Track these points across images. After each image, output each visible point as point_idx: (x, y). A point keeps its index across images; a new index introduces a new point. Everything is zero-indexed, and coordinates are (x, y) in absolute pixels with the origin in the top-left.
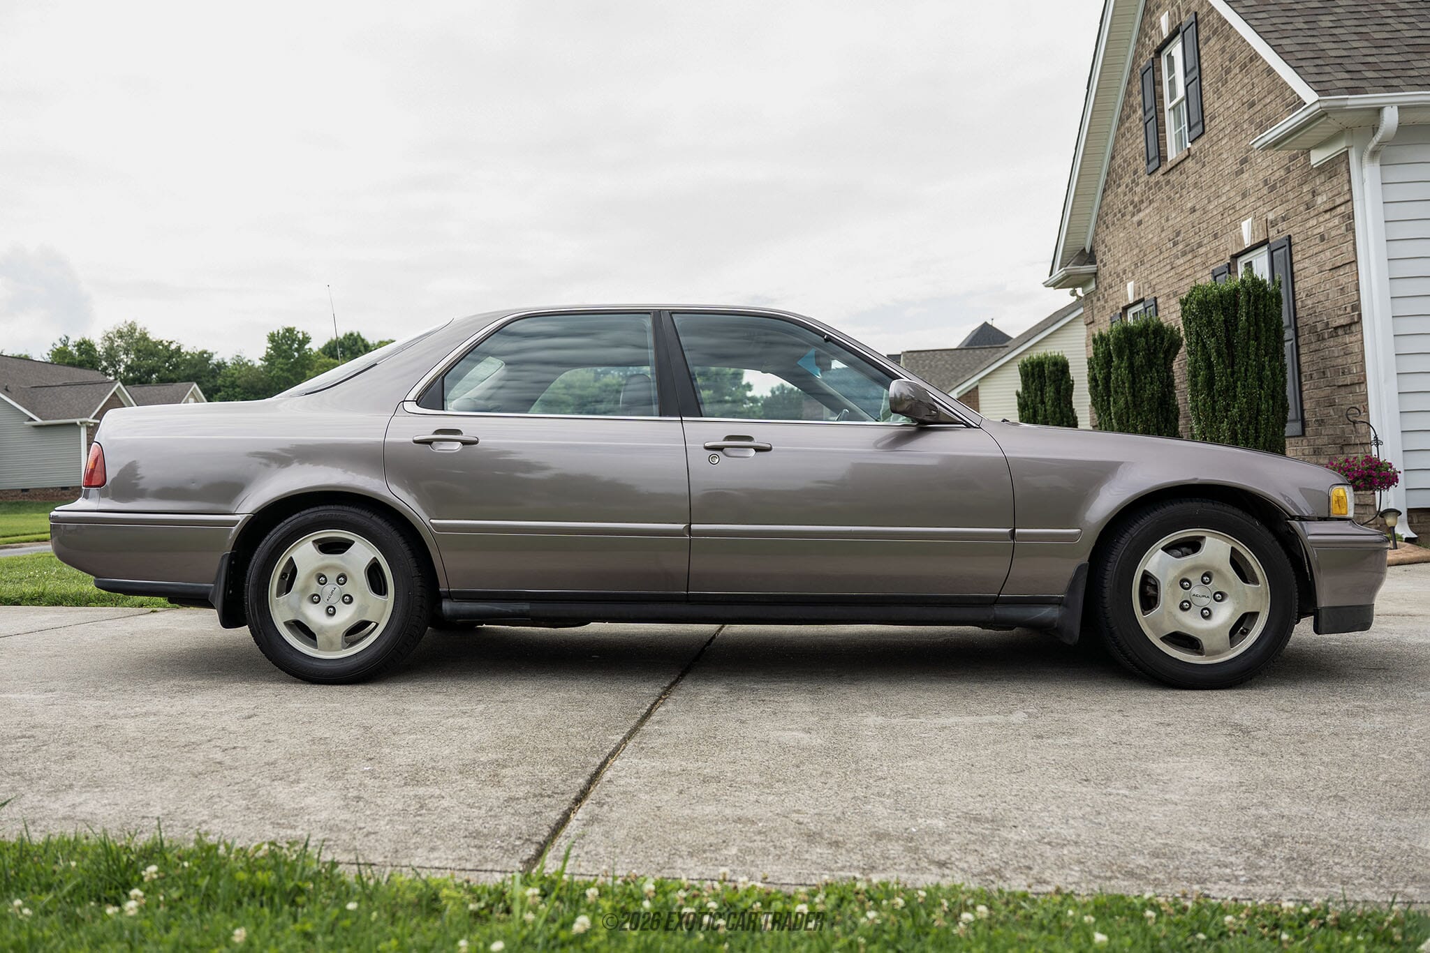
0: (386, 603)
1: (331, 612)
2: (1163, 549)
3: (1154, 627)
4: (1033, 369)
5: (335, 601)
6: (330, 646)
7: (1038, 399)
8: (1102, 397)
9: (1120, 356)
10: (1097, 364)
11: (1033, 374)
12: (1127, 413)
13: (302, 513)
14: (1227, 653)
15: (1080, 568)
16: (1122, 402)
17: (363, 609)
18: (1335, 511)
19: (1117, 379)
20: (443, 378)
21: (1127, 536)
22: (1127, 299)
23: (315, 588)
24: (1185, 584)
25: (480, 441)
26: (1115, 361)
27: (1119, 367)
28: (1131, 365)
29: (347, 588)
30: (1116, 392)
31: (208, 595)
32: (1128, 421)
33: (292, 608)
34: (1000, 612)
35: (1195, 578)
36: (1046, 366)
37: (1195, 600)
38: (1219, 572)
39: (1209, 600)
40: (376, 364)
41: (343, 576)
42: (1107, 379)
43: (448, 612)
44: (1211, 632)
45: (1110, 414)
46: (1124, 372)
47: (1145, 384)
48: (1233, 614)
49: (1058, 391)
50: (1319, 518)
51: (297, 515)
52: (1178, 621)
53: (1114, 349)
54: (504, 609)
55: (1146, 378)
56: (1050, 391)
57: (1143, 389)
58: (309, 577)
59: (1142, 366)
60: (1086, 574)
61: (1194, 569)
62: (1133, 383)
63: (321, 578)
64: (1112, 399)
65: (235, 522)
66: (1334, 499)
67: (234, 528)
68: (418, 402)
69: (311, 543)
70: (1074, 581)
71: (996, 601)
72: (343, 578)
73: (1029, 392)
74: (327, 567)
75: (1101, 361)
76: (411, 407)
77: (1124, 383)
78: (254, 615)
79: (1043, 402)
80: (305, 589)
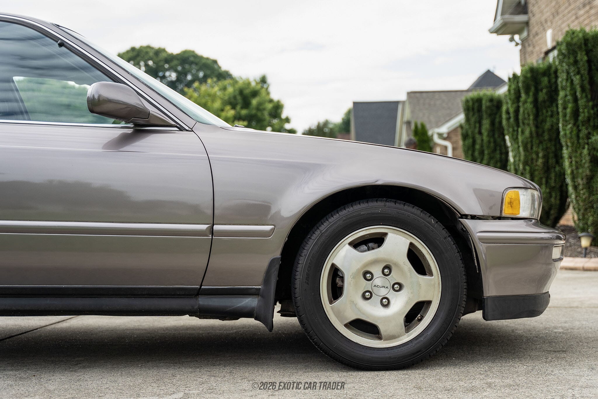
2: (350, 244)
3: (338, 314)
4: (473, 104)
7: (477, 130)
8: (513, 128)
9: (527, 93)
10: (510, 99)
11: (473, 109)
12: (532, 142)
14: (401, 338)
15: (273, 262)
16: (527, 132)
18: (507, 211)
19: (524, 112)
21: (318, 233)
22: (546, 45)
24: (368, 275)
26: (523, 96)
27: (525, 102)
28: (535, 102)
30: (524, 124)
32: (532, 148)
34: (204, 301)
35: (377, 271)
36: (484, 102)
37: (375, 290)
38: (396, 265)
39: (387, 290)
42: (517, 111)
44: (387, 319)
45: (518, 143)
46: (529, 106)
47: (546, 116)
48: (407, 303)
49: (493, 124)
50: (492, 217)
52: (359, 310)
53: (523, 87)
55: (547, 111)
56: (486, 124)
57: (544, 121)
59: (544, 102)
60: (277, 266)
61: (375, 262)
62: (536, 116)
64: (520, 130)
66: (506, 200)
70: (268, 273)
71: (199, 292)
73: (470, 124)
75: (513, 97)
77: (529, 116)
79: (480, 133)
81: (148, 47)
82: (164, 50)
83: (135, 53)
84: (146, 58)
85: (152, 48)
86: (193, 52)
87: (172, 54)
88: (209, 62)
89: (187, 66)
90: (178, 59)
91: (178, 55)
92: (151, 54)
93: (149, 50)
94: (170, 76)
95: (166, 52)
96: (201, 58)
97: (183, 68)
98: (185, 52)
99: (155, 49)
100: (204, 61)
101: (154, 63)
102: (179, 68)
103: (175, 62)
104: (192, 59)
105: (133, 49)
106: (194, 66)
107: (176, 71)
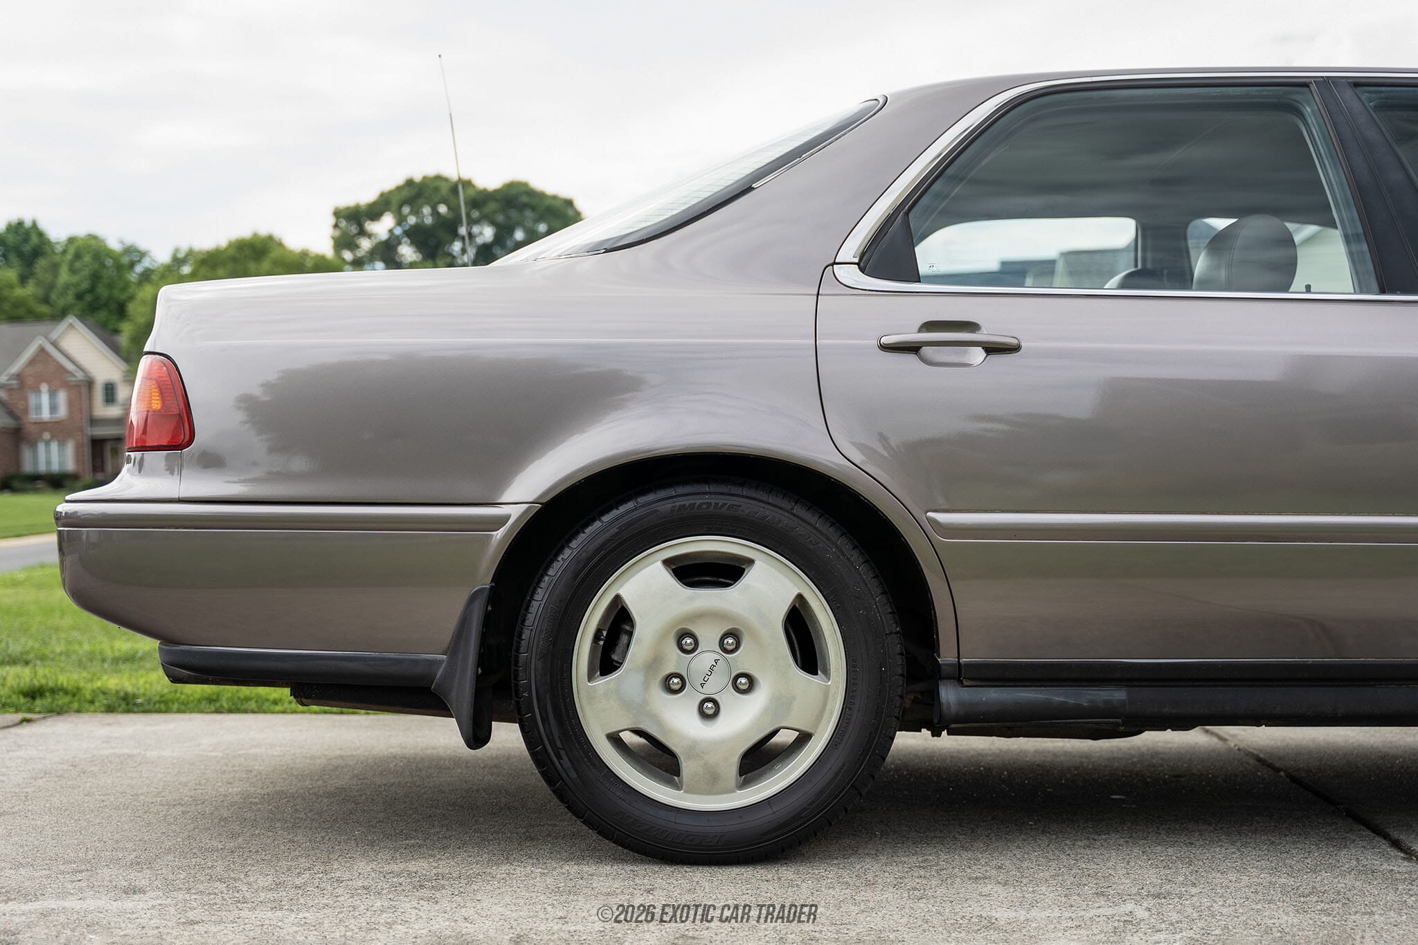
0: (826, 692)
1: (709, 710)
5: (717, 685)
6: (712, 783)
13: (642, 500)
17: (781, 703)
20: (907, 214)
23: (674, 661)
25: (1023, 344)
29: (744, 660)
31: (431, 678)
33: (627, 705)
40: (750, 189)
41: (734, 634)
43: (954, 709)
51: (630, 505)
54: (1071, 701)
58: (662, 637)
63: (685, 640)
65: (502, 520)
67: (499, 534)
68: (866, 263)
69: (659, 564)
72: (732, 639)
74: (700, 616)
76: (851, 275)
78: (545, 719)
80: (654, 663)
81: (438, 178)
82: (468, 184)
83: (413, 191)
84: (436, 200)
85: (446, 180)
86: (526, 185)
87: (485, 190)
88: (557, 204)
89: (514, 214)
90: (496, 200)
91: (496, 191)
92: (445, 189)
93: (438, 183)
94: (481, 233)
95: (474, 186)
96: (541, 196)
97: (508, 217)
98: (511, 186)
99: (451, 182)
100: (547, 202)
101: (449, 208)
102: (500, 218)
103: (492, 206)
104: (525, 199)
105: (410, 183)
106: (529, 214)
107: (493, 223)
